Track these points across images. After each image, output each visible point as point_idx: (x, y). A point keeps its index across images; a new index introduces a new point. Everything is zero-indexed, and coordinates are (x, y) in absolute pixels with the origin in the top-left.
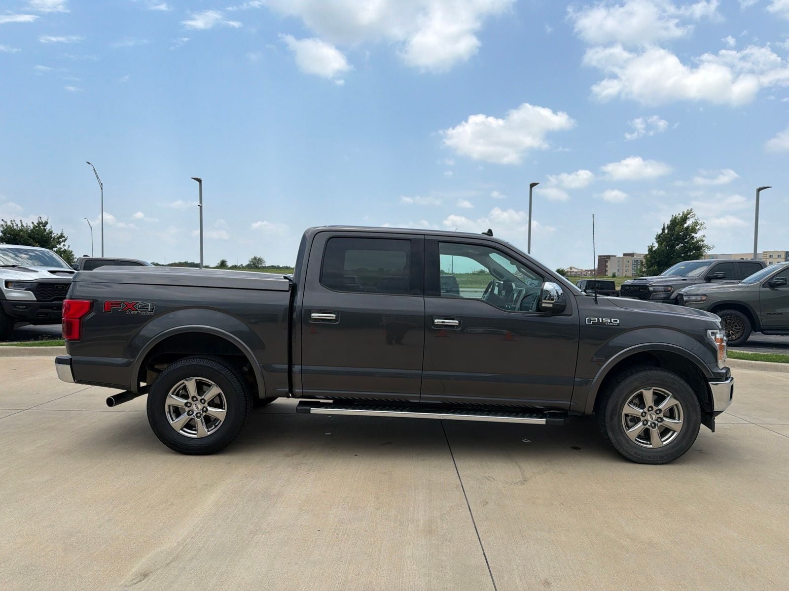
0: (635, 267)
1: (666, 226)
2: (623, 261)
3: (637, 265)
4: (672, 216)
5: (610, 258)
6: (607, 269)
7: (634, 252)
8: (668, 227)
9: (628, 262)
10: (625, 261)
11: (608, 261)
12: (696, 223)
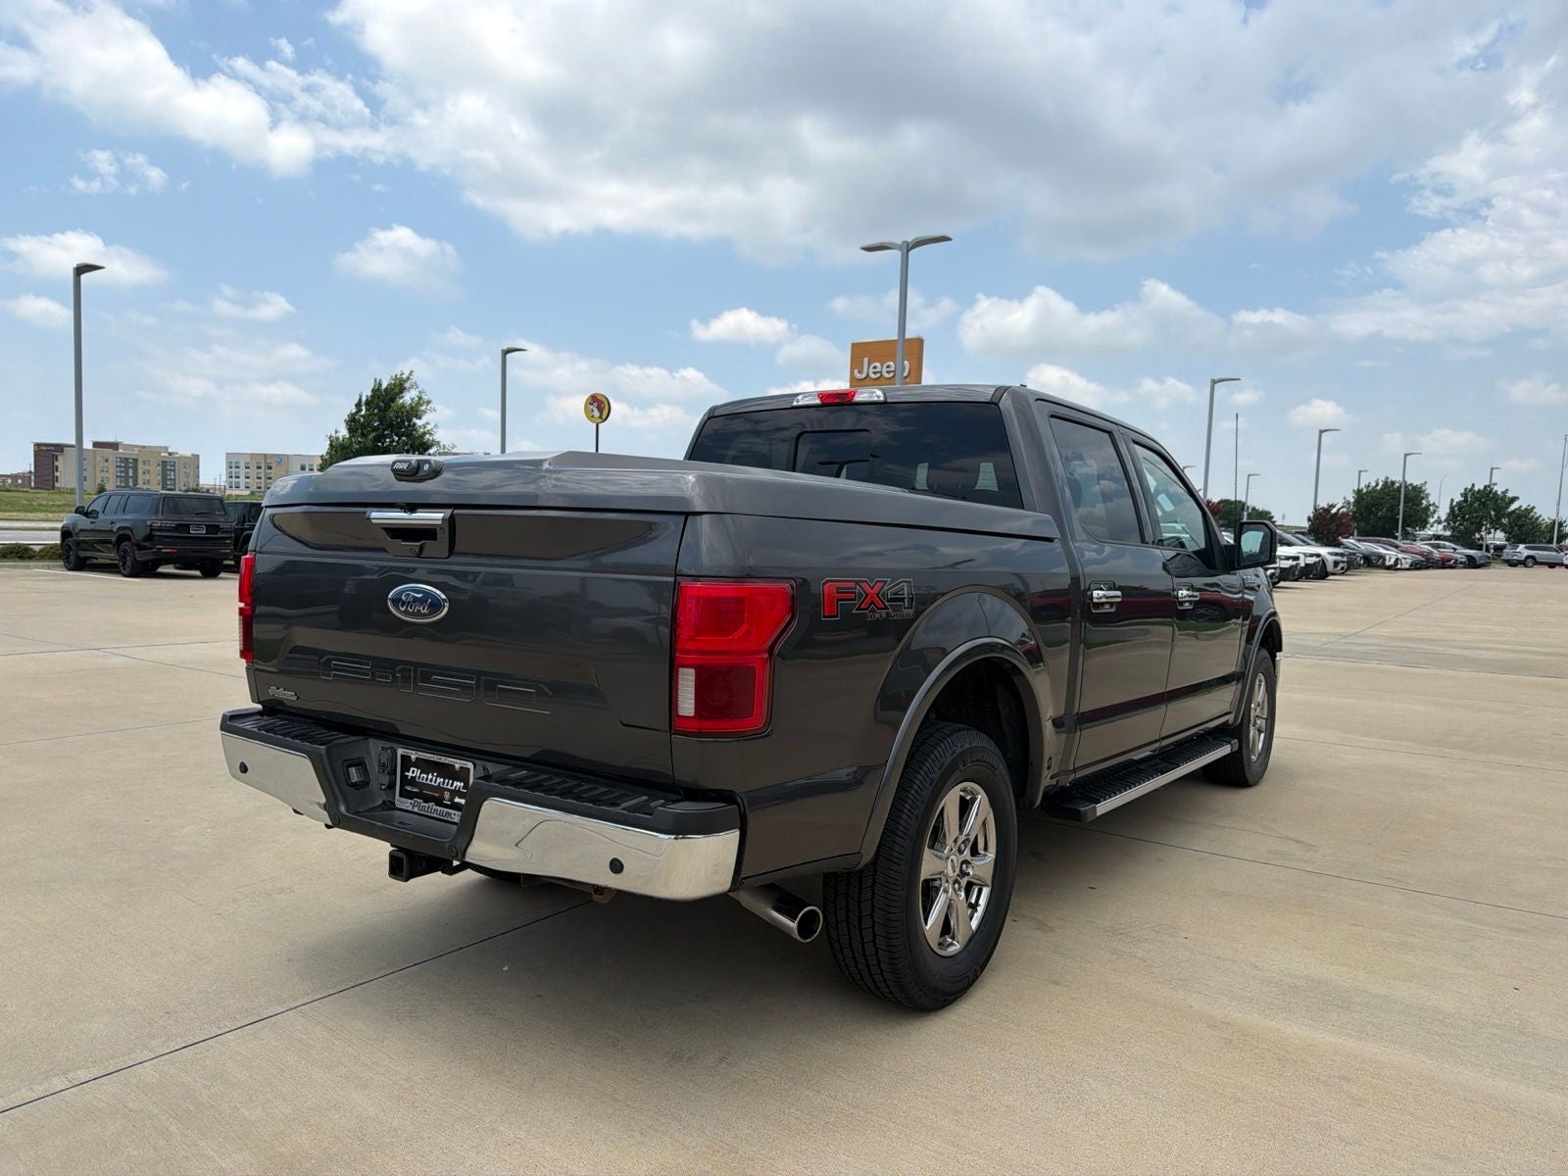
0: (122, 472)
1: (364, 399)
2: (95, 459)
3: (127, 468)
4: (375, 380)
5: (62, 451)
6: (57, 474)
7: (118, 440)
8: (368, 403)
9: (107, 461)
10: (98, 458)
11: (59, 457)
12: (420, 401)
